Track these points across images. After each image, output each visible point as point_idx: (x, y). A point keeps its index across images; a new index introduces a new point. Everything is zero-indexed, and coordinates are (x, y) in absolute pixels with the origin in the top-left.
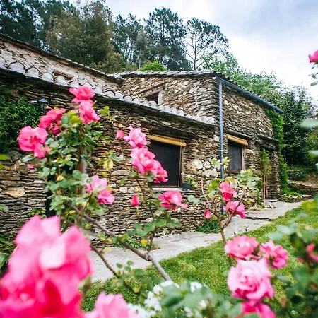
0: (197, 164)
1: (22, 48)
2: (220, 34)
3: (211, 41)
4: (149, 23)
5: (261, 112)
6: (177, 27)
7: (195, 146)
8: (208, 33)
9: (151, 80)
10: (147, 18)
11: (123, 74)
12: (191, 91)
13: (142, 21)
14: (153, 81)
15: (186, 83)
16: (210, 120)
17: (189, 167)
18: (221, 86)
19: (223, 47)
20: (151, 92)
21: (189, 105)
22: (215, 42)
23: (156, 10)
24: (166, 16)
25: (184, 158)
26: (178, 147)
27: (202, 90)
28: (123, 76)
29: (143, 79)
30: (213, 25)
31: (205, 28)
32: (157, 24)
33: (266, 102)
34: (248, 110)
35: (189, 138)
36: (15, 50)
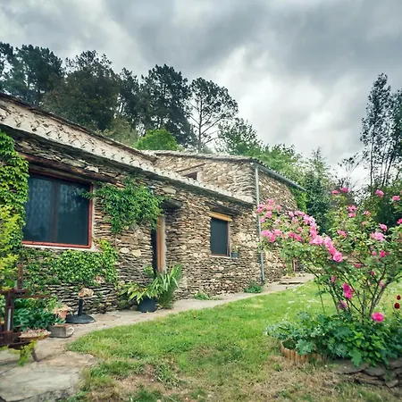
0: (242, 236)
1: (76, 129)
2: (228, 97)
3: (219, 104)
4: (149, 81)
5: (287, 190)
6: (180, 87)
7: (239, 221)
8: (215, 96)
9: (188, 160)
10: (147, 75)
11: (158, 152)
12: (230, 173)
13: (139, 78)
14: (192, 162)
15: (225, 165)
16: (249, 199)
17: (235, 239)
18: (257, 170)
19: (231, 111)
20: (189, 172)
21: (228, 185)
22: (223, 105)
23: (157, 66)
24: (168, 75)
25: (230, 231)
26: (226, 222)
27: (240, 172)
28: (157, 155)
29: (180, 159)
30: (221, 87)
31: (212, 90)
32: (158, 82)
33: (287, 179)
34: (277, 189)
35: (234, 215)
36: (70, 131)
